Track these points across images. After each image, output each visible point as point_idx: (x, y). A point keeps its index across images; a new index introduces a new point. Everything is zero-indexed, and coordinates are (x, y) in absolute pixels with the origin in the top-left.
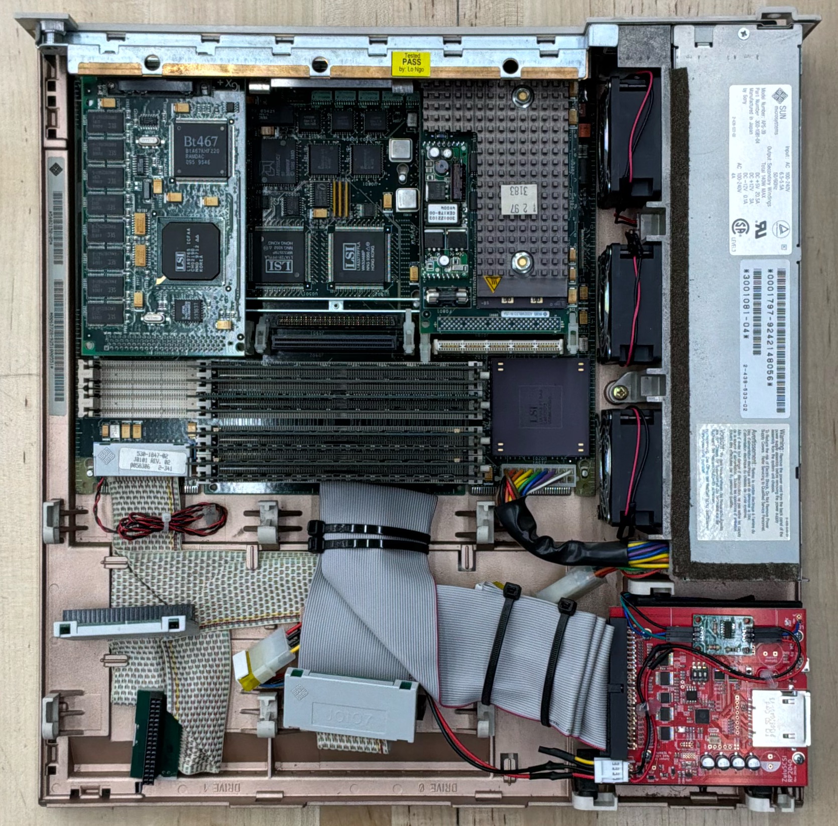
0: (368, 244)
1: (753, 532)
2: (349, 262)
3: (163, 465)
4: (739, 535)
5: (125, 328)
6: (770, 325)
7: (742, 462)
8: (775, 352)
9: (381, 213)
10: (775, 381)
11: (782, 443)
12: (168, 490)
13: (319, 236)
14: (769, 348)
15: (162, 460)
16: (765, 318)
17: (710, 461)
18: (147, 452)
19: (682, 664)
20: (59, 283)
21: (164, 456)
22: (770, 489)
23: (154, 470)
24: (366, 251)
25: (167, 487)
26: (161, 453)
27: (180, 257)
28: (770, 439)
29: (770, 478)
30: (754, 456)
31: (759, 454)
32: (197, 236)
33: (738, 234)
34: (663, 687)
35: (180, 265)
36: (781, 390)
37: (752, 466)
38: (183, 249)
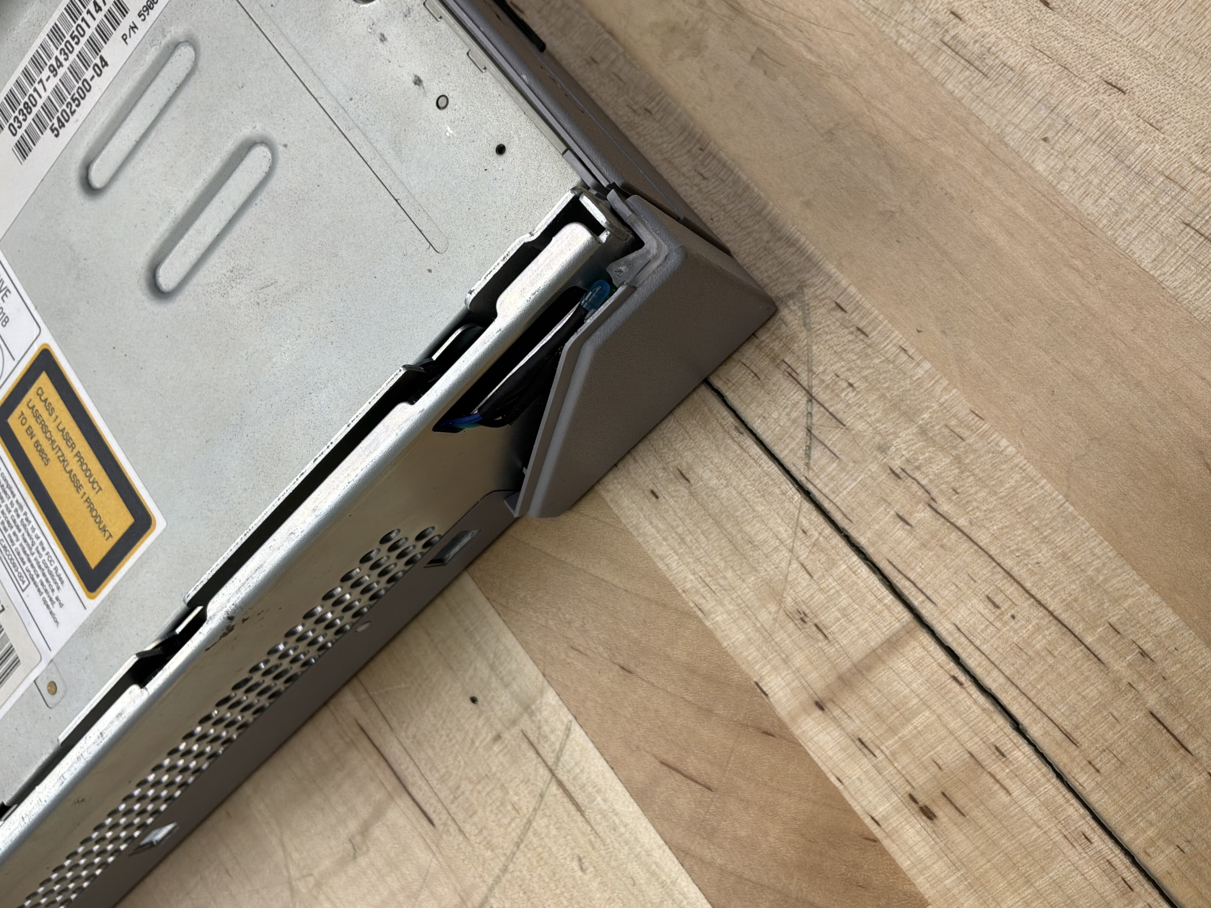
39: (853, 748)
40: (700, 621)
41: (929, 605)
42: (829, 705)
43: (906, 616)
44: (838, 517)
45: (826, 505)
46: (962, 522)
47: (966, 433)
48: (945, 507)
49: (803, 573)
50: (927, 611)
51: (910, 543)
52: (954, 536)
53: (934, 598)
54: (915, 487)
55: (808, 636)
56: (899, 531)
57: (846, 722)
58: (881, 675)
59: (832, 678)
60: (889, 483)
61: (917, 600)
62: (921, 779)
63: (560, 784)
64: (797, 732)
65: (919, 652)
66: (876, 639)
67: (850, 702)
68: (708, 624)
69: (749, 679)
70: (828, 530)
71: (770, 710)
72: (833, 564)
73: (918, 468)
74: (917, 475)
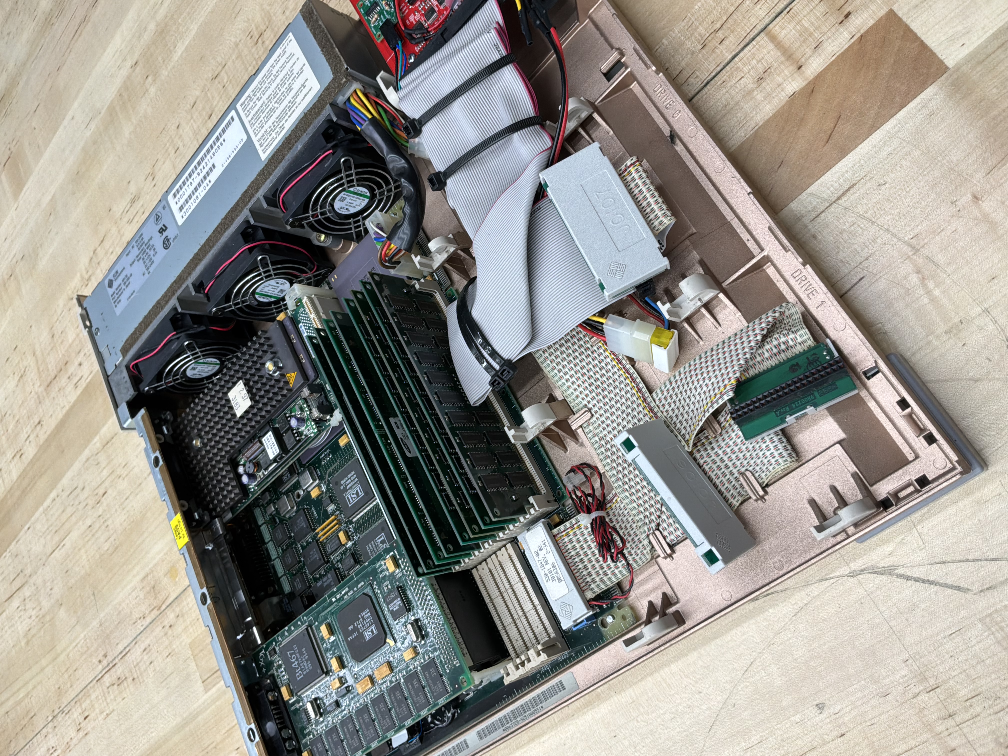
0: (342, 488)
1: (298, 59)
2: (357, 493)
3: (544, 551)
4: (304, 65)
5: (437, 653)
6: (199, 174)
7: (268, 110)
8: (209, 157)
9: (326, 492)
10: (221, 140)
11: (247, 99)
12: (571, 533)
13: (358, 528)
14: (208, 162)
15: (542, 554)
16: (198, 180)
17: (276, 131)
18: (543, 573)
19: (415, 15)
20: (481, 736)
21: (538, 555)
22: (272, 77)
23: (553, 557)
24: (346, 486)
25: (568, 535)
26: (536, 558)
27: (368, 635)
28: (248, 109)
29: (266, 84)
30: (262, 105)
31: (259, 104)
32: (350, 628)
33: (171, 241)
34: (437, 9)
35: (372, 632)
36: (224, 131)
37: (266, 102)
38: (361, 635)
39: (819, 50)
40: (760, 127)
41: (758, 26)
42: (800, 64)
43: (762, 34)
44: (719, 69)
45: (713, 74)
46: (725, 19)
47: (691, 22)
48: (718, 26)
49: (741, 82)
50: (760, 27)
51: (731, 38)
52: (730, 20)
53: (754, 25)
54: (710, 38)
55: (769, 76)
56: (726, 42)
57: (807, 55)
58: (787, 43)
59: (787, 63)
60: (707, 48)
61: (756, 31)
62: (833, 20)
63: (839, 198)
64: (812, 77)
65: (777, 28)
66: (771, 46)
67: (798, 55)
68: (761, 124)
69: (788, 102)
70: (723, 71)
71: (802, 90)
72: (738, 68)
73: (702, 38)
74: (705, 38)
